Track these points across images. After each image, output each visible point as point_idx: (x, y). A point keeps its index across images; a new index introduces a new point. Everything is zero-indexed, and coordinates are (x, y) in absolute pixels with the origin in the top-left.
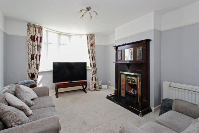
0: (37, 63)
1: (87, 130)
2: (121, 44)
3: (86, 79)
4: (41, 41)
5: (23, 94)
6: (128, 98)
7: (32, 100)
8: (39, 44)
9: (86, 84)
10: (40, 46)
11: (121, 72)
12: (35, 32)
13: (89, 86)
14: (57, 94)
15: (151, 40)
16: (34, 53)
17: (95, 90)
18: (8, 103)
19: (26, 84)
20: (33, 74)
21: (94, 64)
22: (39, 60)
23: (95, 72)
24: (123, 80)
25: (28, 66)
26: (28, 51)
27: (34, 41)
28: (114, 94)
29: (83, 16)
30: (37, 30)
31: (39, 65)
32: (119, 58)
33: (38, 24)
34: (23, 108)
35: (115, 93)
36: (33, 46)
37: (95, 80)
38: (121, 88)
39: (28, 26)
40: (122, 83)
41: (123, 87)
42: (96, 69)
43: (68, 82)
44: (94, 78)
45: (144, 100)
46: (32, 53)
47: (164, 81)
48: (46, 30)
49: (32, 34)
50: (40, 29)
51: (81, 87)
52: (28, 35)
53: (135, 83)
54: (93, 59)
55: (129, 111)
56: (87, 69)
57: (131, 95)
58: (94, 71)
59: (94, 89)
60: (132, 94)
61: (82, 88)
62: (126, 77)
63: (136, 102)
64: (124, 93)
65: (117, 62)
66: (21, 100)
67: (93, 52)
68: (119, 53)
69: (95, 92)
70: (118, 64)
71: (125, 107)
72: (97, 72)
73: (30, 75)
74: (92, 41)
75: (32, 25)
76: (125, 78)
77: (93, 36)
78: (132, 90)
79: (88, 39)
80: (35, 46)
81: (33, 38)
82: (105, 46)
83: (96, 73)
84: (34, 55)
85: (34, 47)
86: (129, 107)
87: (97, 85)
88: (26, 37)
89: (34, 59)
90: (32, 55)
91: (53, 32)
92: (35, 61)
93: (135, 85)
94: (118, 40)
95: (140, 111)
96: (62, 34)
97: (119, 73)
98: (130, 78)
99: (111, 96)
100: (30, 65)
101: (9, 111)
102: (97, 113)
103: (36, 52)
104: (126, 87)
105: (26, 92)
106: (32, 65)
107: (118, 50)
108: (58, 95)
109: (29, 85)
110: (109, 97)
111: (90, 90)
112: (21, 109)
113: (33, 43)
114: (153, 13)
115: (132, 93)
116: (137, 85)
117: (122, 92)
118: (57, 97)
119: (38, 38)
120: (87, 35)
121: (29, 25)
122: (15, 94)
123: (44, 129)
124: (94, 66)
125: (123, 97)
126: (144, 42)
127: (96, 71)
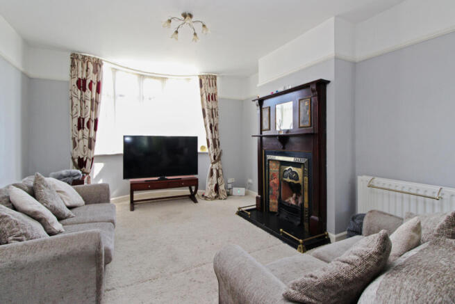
0: (91, 136)
1: (175, 273)
2: (269, 94)
3: (196, 173)
4: (98, 91)
5: (48, 194)
6: (284, 216)
7: (70, 208)
8: (94, 96)
9: (195, 183)
10: (96, 101)
11: (269, 157)
12: (87, 71)
13: (205, 189)
14: (133, 204)
15: (329, 82)
16: (83, 115)
17: (216, 197)
18: (13, 205)
19: (65, 177)
20: (83, 158)
21: (214, 140)
22: (95, 129)
23: (217, 159)
24: (274, 174)
25: (72, 141)
26: (72, 110)
27: (84, 90)
28: (255, 207)
29: (177, 32)
30: (91, 67)
31: (95, 141)
32: (265, 126)
33: (92, 53)
34: (40, 216)
35: (257, 205)
36: (83, 101)
37: (218, 176)
38: (270, 192)
39: (72, 59)
40: (271, 182)
41: (274, 191)
42: (219, 151)
43: (157, 178)
44: (215, 172)
45: (312, 217)
46: (79, 115)
47: (361, 175)
48: (113, 69)
49: (80, 77)
50: (98, 64)
51: (186, 191)
52: (72, 77)
53: (297, 179)
54: (213, 129)
55: (278, 239)
56: (199, 150)
57: (290, 208)
58: (215, 157)
59: (214, 195)
60: (292, 205)
61: (189, 193)
62: (280, 169)
63: (298, 223)
64: (275, 204)
65: (261, 133)
66: (42, 204)
67: (214, 113)
68: (265, 113)
69: (217, 202)
70: (264, 138)
71: (272, 233)
72: (222, 157)
73: (76, 160)
74: (211, 91)
75: (80, 57)
76: (277, 170)
77: (212, 79)
78: (292, 196)
79: (201, 86)
80: (87, 101)
81: (82, 85)
82: (242, 101)
83: (219, 159)
84: (84, 119)
85: (85, 102)
86: (280, 232)
87: (222, 188)
88: (68, 82)
89: (83, 128)
90: (79, 119)
91: (127, 72)
92: (86, 131)
93: (299, 184)
94: (264, 85)
95: (301, 241)
96: (147, 76)
97: (265, 158)
98: (287, 169)
99: (247, 210)
100: (76, 139)
101: (6, 216)
102: (206, 241)
103: (89, 113)
104: (280, 190)
105: (57, 191)
106: (79, 141)
107: (263, 107)
108: (135, 206)
109: (70, 179)
110: (242, 211)
111: (206, 198)
112: (34, 216)
113: (81, 94)
114: (332, 19)
115: (293, 202)
116: (301, 184)
117: (271, 201)
118: (132, 209)
119: (93, 84)
120: (199, 76)
121: (74, 57)
122: (33, 192)
123: (67, 251)
124: (215, 143)
125: (274, 213)
126: (314, 87)
127: (219, 157)
